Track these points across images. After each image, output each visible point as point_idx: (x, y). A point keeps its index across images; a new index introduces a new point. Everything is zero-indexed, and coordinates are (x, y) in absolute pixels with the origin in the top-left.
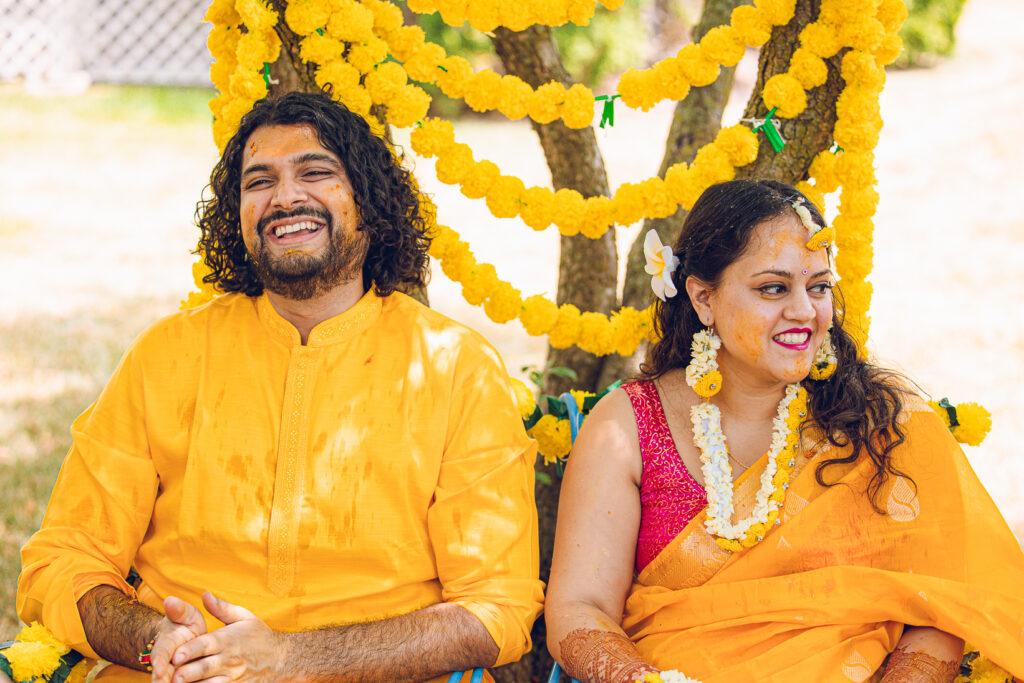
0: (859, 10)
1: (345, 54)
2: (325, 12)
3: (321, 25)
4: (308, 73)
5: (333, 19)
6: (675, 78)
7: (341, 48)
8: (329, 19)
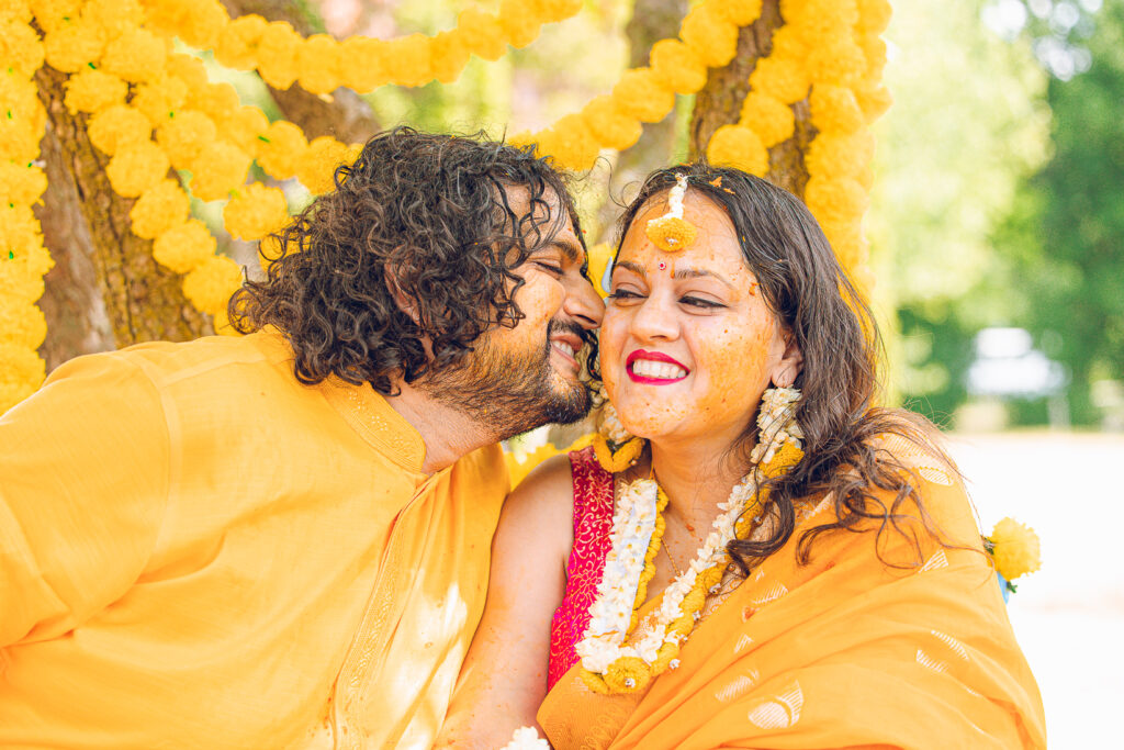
0: (825, 30)
1: (129, 99)
2: (99, 39)
3: (93, 56)
4: (75, 137)
5: (110, 49)
6: (581, 137)
7: (123, 90)
8: (104, 50)
